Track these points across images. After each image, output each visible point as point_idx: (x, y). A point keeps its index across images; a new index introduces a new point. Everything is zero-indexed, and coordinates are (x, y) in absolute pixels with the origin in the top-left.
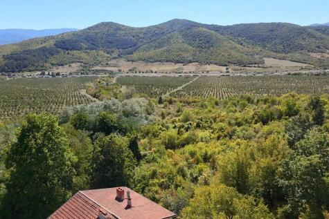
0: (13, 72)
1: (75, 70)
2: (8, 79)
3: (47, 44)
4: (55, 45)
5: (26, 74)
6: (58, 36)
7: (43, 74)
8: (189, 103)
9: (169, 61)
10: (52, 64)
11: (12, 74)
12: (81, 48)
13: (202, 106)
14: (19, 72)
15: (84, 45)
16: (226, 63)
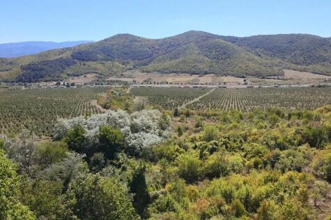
0: (30, 82)
1: (90, 80)
2: (23, 88)
3: (64, 56)
4: (72, 56)
6: (75, 48)
9: (185, 72)
11: (28, 84)
12: (97, 59)
14: (36, 82)
15: (100, 56)
16: (244, 75)
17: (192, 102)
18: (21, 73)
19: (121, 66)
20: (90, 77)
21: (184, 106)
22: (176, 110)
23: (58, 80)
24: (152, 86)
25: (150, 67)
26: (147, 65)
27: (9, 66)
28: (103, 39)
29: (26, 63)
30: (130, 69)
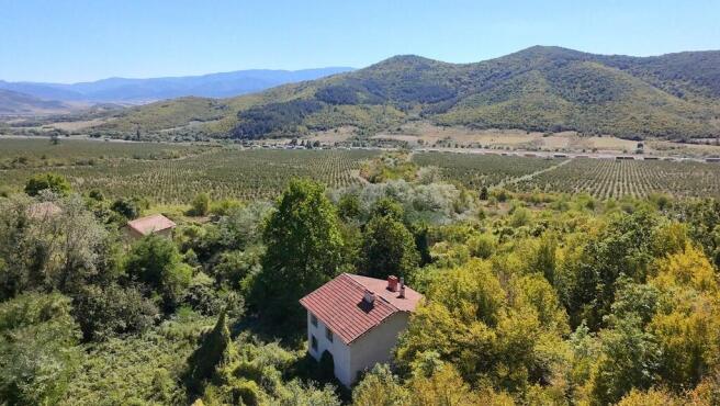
0: (251, 139)
1: (345, 138)
2: (243, 149)
3: (304, 95)
4: (316, 95)
5: (269, 142)
6: (321, 81)
7: (294, 143)
9: (515, 127)
10: (309, 128)
11: (249, 142)
12: (357, 101)
14: (259, 138)
15: (362, 96)
16: (639, 135)
17: (518, 179)
18: (238, 123)
19: (398, 113)
20: (345, 133)
21: (502, 184)
22: (484, 190)
23: (294, 136)
24: (452, 150)
25: (450, 116)
26: (445, 112)
27: (220, 113)
28: (369, 65)
29: (245, 107)
30: (414, 119)
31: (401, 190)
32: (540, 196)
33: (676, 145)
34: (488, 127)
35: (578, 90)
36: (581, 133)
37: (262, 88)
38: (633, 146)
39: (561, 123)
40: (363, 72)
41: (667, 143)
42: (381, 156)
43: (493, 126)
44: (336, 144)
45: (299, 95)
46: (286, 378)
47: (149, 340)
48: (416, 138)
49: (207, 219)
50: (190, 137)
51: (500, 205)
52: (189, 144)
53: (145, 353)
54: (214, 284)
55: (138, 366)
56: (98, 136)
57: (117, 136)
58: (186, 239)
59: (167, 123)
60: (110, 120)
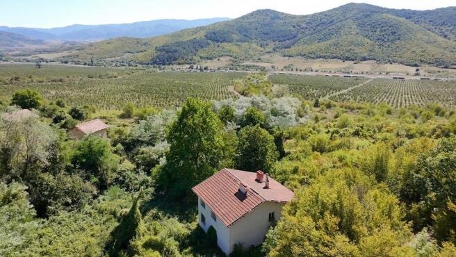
0: (164, 64)
1: (224, 64)
2: (159, 71)
3: (198, 36)
4: (205, 36)
5: (175, 67)
6: (209, 26)
7: (191, 67)
8: (352, 109)
9: (335, 58)
10: (201, 58)
11: (162, 67)
12: (232, 40)
13: (368, 114)
14: (169, 64)
15: (235, 37)
16: (417, 63)
17: (338, 93)
18: (156, 54)
19: (259, 48)
20: (225, 61)
21: (328, 96)
22: (317, 101)
23: (191, 63)
24: (294, 73)
25: (293, 50)
26: (290, 47)
27: (144, 48)
28: (240, 16)
29: (160, 44)
30: (269, 52)
31: (263, 102)
32: (355, 105)
33: (441, 70)
34: (318, 58)
35: (378, 32)
36: (379, 61)
37: (171, 32)
38: (413, 70)
39: (365, 55)
40: (237, 21)
41: (435, 69)
42: (248, 77)
43: (320, 57)
44: (219, 69)
45: (194, 37)
46: (182, 247)
47: (86, 213)
48: (271, 65)
49: (132, 120)
50: (125, 64)
51: (328, 111)
52: (124, 68)
53: (83, 224)
54: (135, 169)
55: (76, 234)
56: (66, 62)
57: (78, 63)
58: (116, 136)
59: (110, 54)
60: (74, 52)
